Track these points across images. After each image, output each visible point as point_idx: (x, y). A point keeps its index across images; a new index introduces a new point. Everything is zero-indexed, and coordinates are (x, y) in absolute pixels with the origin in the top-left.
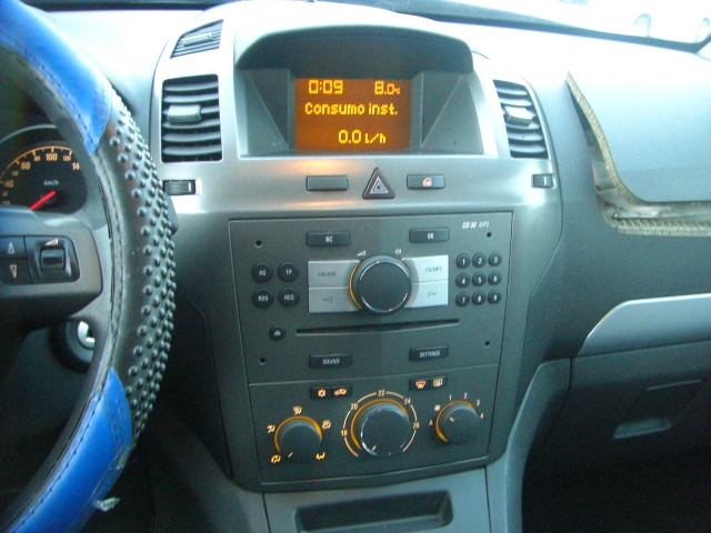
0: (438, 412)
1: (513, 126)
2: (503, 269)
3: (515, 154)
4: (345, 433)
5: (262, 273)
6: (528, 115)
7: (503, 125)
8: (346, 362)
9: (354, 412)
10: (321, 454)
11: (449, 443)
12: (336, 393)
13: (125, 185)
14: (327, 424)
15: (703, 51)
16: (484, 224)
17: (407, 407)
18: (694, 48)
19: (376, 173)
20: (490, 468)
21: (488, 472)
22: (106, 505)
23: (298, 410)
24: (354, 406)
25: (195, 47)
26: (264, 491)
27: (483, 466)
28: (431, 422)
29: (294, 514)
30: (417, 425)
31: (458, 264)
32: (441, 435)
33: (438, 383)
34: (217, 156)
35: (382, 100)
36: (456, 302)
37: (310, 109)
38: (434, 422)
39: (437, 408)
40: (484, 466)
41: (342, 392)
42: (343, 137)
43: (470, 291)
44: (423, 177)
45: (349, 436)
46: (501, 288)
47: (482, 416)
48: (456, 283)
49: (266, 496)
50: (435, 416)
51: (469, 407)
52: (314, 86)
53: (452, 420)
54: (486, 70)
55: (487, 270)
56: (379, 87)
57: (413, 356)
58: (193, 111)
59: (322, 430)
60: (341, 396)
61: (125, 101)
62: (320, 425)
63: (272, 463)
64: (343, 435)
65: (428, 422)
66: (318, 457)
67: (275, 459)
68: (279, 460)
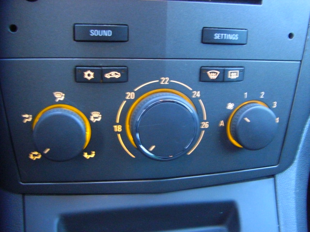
0: (231, 111)
4: (118, 128)
9: (130, 102)
10: (90, 153)
12: (107, 76)
14: (96, 116)
17: (195, 102)
20: (279, 177)
21: (278, 182)
23: (59, 96)
24: (131, 95)
28: (222, 124)
29: (56, 221)
30: (206, 125)
32: (232, 139)
33: (233, 75)
38: (226, 123)
39: (230, 106)
40: (273, 176)
41: (115, 75)
45: (123, 132)
49: (27, 198)
50: (227, 115)
53: (248, 120)
59: (91, 122)
60: (113, 81)
62: (88, 117)
63: (32, 160)
64: (116, 130)
65: (219, 122)
66: (86, 155)
67: (35, 156)
68: (39, 157)
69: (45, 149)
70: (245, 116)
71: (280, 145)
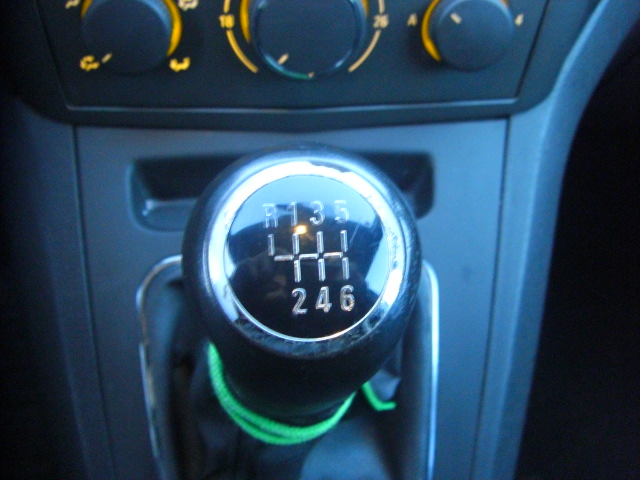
4: (227, 21)
10: (180, 61)
11: (442, 65)
20: (519, 122)
26: (77, 122)
27: (504, 115)
28: (412, 20)
29: (128, 171)
30: (383, 21)
32: (429, 46)
38: (420, 19)
45: (237, 28)
47: (519, 20)
50: (421, 7)
53: (456, 18)
59: (180, 11)
62: (176, 0)
63: (83, 71)
64: (223, 24)
65: (408, 17)
66: (175, 65)
67: (88, 63)
68: (95, 66)
69: (104, 55)
70: (452, 12)
71: (523, 63)
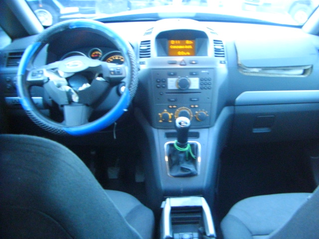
1: (216, 50)
2: (212, 82)
3: (216, 56)
5: (158, 81)
6: (222, 47)
7: (214, 50)
8: (176, 100)
13: (130, 59)
15: (303, 27)
16: (207, 71)
17: (189, 111)
18: (300, 27)
19: (183, 60)
21: (210, 130)
22: (125, 110)
23: (165, 110)
24: (177, 110)
25: (147, 33)
28: (195, 116)
29: (164, 134)
31: (201, 80)
32: (198, 119)
33: (196, 106)
34: (149, 57)
35: (188, 45)
36: (201, 88)
37: (172, 47)
39: (196, 112)
40: (209, 128)
41: (175, 107)
42: (179, 53)
43: (204, 86)
44: (192, 61)
46: (211, 86)
47: (208, 115)
48: (201, 84)
49: (158, 130)
50: (196, 114)
51: (204, 113)
52: (173, 42)
53: (200, 115)
54: (211, 38)
55: (208, 82)
56: (188, 42)
57: (191, 100)
58: (146, 48)
59: (171, 115)
61: (132, 46)
